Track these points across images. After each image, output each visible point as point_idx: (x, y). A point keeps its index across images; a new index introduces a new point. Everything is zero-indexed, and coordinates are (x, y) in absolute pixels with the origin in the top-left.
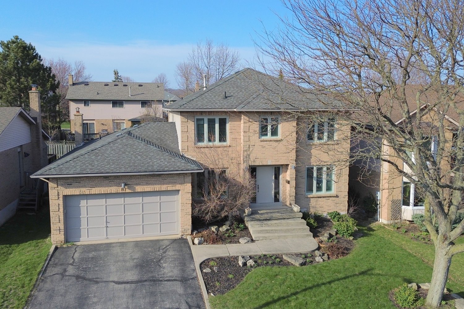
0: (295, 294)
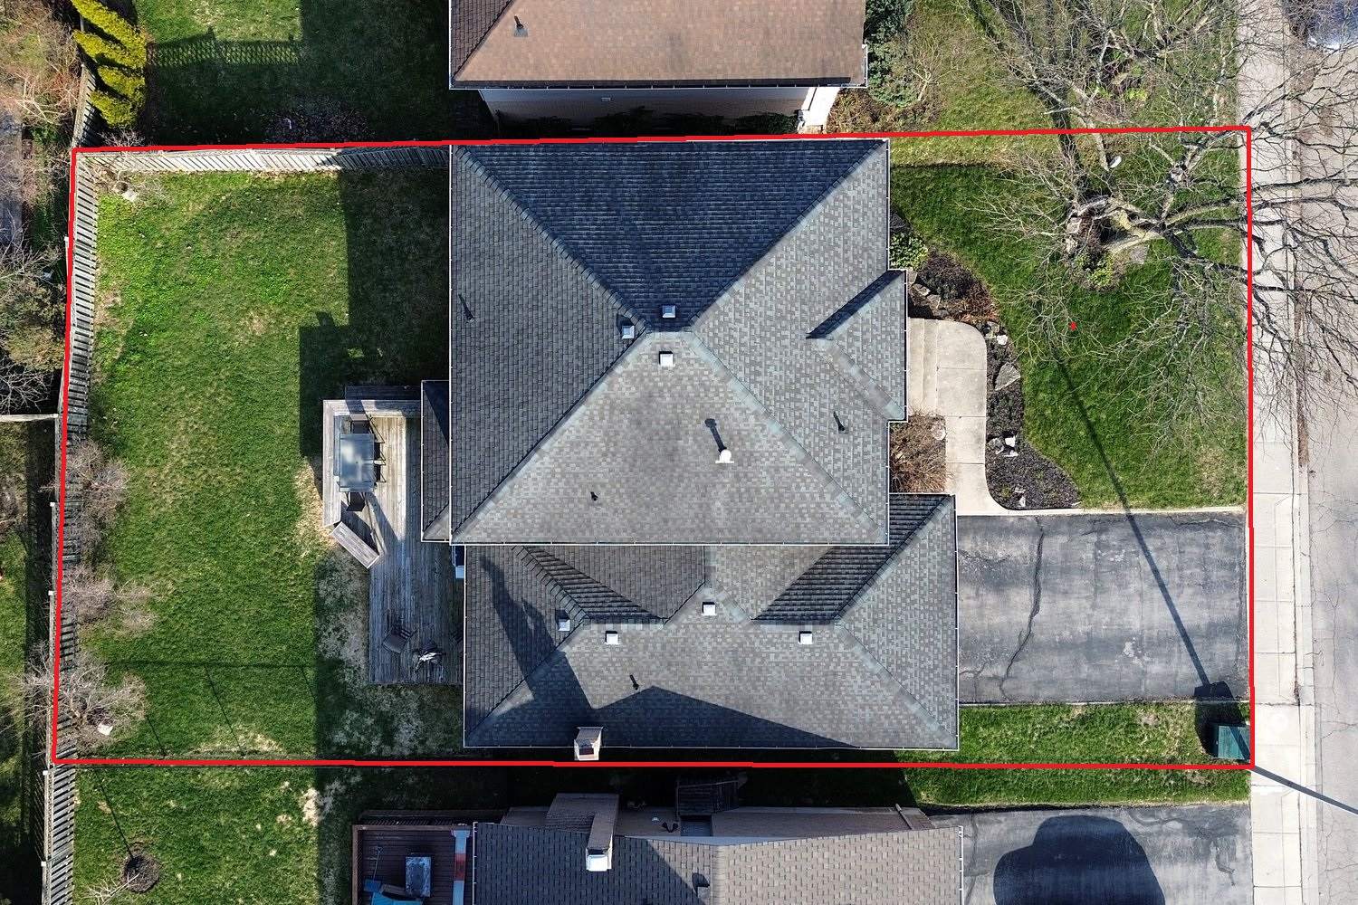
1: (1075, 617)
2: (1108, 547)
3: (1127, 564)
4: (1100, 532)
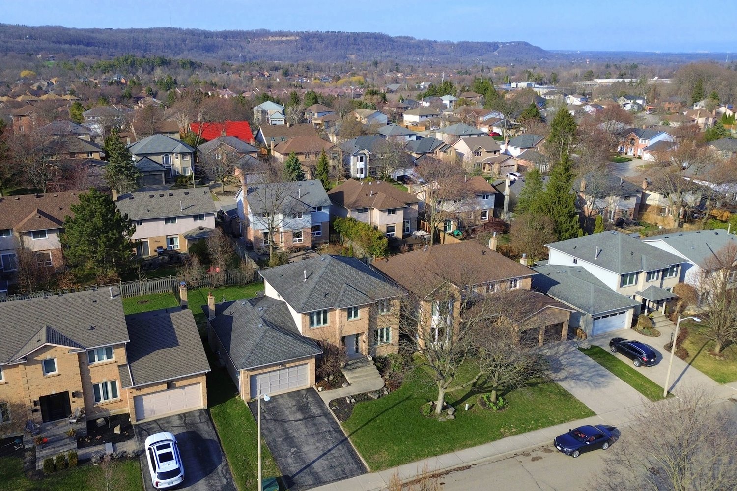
0: (378, 416)
1: (299, 432)
2: (330, 434)
3: (327, 441)
4: (335, 430)
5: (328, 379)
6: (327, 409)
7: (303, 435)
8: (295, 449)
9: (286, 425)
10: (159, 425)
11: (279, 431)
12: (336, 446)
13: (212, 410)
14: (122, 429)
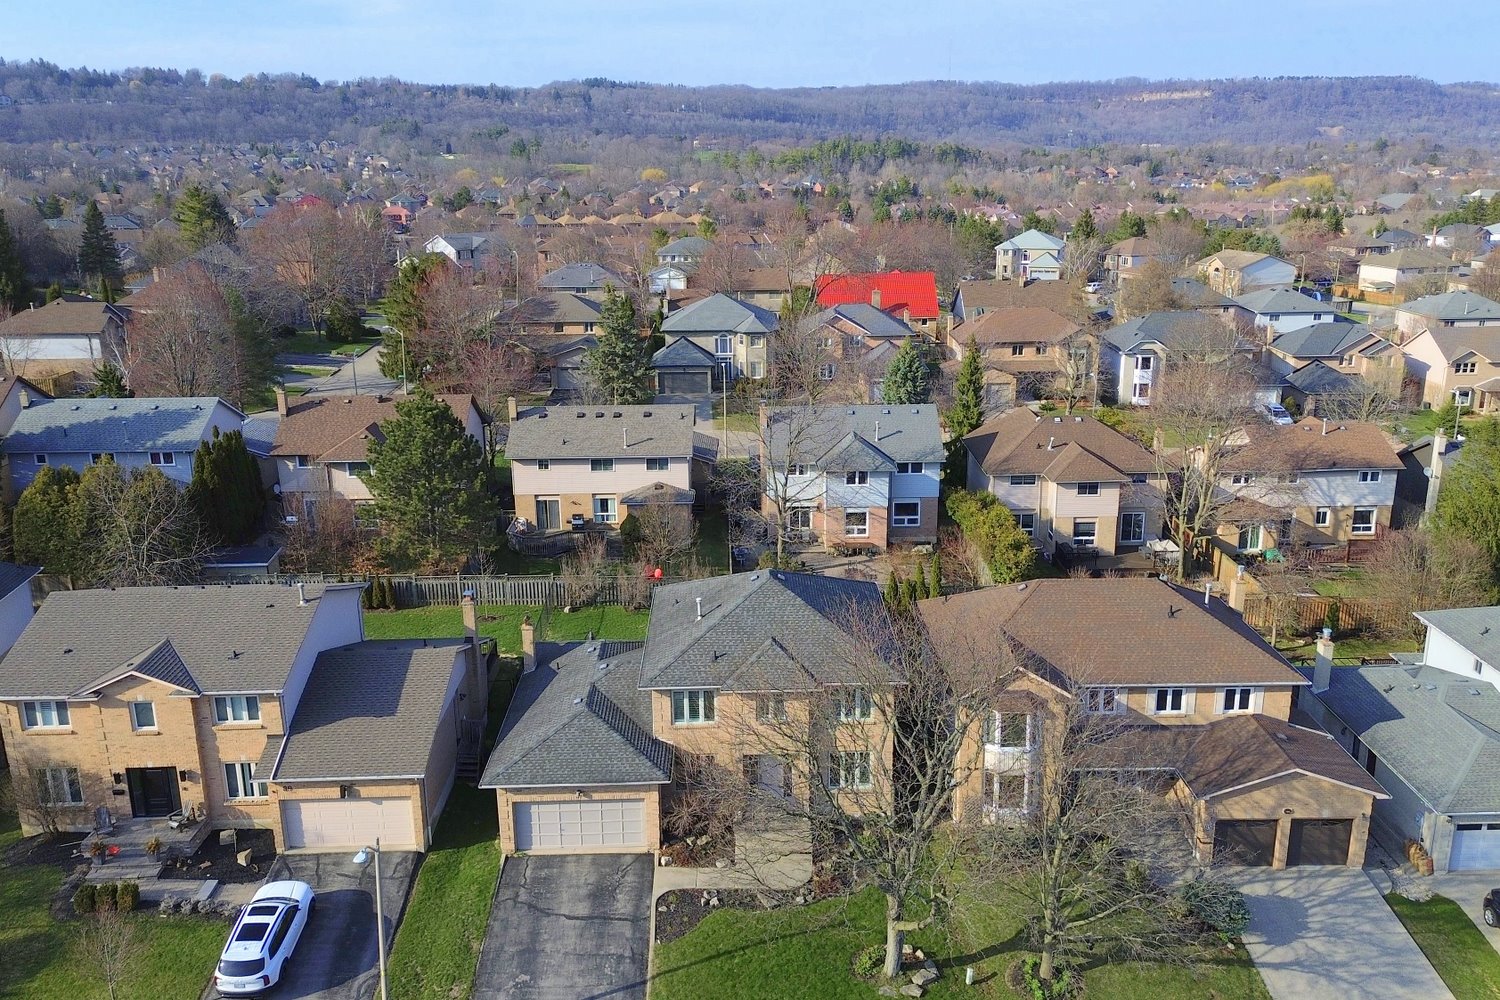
1: (559, 942)
2: (619, 963)
3: (601, 976)
4: (633, 958)
5: (694, 843)
6: (649, 907)
7: (562, 951)
8: (527, 978)
9: (545, 921)
10: (318, 865)
11: (524, 931)
12: (612, 992)
13: (432, 857)
14: (252, 860)
